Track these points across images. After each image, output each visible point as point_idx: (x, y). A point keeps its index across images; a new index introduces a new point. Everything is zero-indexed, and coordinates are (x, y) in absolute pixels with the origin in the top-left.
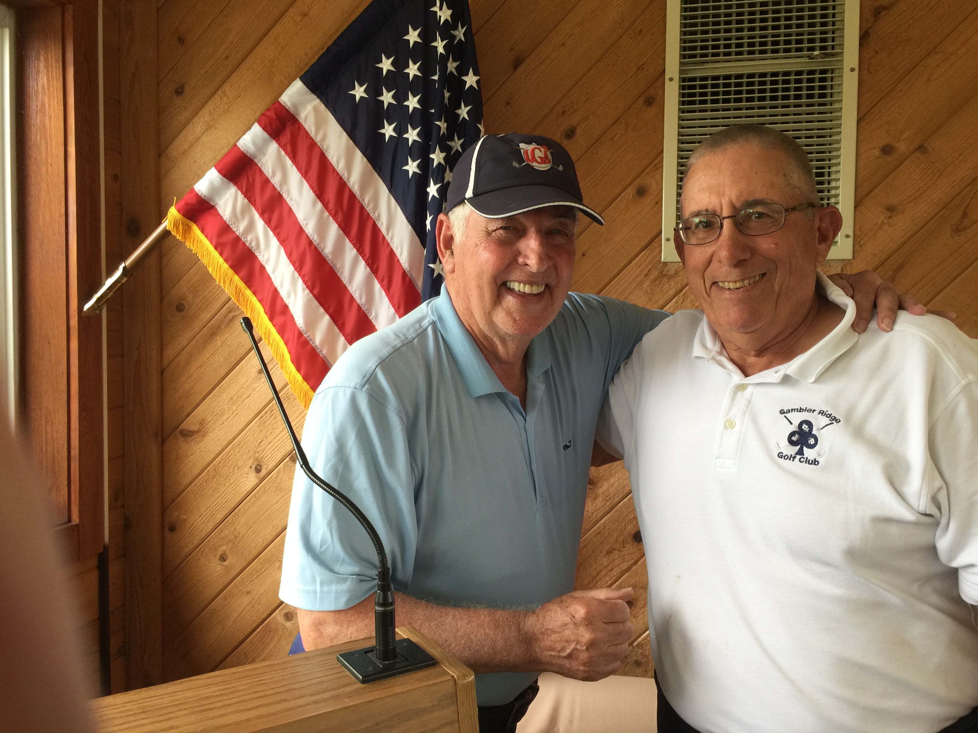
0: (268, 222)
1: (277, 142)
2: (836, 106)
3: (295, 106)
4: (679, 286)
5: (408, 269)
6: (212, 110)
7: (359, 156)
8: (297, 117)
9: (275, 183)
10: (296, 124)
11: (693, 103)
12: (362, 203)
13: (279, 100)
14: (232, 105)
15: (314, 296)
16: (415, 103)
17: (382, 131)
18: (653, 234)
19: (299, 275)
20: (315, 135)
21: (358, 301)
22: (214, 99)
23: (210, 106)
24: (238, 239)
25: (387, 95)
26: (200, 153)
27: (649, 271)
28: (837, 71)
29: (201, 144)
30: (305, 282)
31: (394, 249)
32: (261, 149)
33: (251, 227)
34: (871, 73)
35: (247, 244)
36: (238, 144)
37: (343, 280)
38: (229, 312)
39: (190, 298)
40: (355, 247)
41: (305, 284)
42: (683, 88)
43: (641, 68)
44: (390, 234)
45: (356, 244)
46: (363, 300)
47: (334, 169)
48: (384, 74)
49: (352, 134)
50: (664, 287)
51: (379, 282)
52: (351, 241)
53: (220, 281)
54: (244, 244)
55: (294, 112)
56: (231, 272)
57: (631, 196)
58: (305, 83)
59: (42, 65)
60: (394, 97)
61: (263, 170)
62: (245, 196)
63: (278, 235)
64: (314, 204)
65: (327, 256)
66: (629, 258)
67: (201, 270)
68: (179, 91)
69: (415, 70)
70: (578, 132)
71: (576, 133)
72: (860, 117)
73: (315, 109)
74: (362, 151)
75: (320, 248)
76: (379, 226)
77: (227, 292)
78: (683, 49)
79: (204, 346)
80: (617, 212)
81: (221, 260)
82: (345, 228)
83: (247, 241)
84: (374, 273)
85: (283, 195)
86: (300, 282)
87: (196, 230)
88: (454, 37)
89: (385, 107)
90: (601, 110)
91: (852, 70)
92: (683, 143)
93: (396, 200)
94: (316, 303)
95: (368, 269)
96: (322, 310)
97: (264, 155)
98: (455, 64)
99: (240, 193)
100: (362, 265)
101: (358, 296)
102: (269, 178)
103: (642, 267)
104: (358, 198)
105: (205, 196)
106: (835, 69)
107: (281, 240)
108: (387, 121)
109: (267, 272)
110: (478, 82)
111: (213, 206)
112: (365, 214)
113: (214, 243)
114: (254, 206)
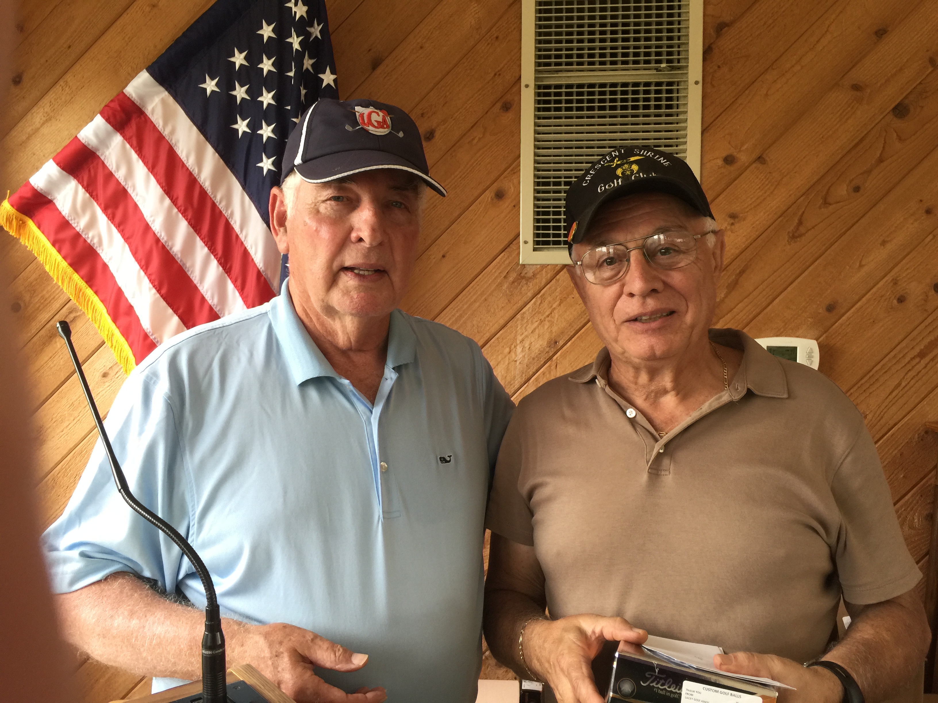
0: (112, 218)
1: (121, 134)
2: (681, 117)
3: (141, 98)
4: (537, 288)
5: (263, 268)
6: (53, 100)
7: (210, 152)
8: (143, 109)
9: (119, 177)
10: (142, 116)
11: (548, 109)
12: (213, 199)
13: (124, 91)
14: (74, 96)
15: (162, 296)
16: (270, 99)
17: (235, 126)
18: (512, 236)
19: (145, 273)
20: (162, 128)
21: (210, 302)
22: (55, 89)
23: (51, 95)
24: (78, 236)
25: (241, 90)
26: (39, 145)
27: (507, 273)
28: (682, 83)
29: (40, 135)
30: (152, 281)
31: (248, 248)
32: (104, 142)
33: (92, 223)
34: (713, 86)
35: (89, 241)
36: (79, 136)
37: (193, 279)
38: (70, 313)
39: (27, 297)
40: (206, 245)
41: (152, 283)
42: (539, 94)
43: (498, 74)
44: (244, 233)
45: (207, 242)
46: (216, 301)
47: (183, 163)
48: (237, 68)
49: (202, 128)
50: (523, 289)
51: (232, 282)
52: (202, 239)
53: (58, 278)
54: (85, 241)
55: (140, 104)
56: (70, 270)
57: (490, 199)
58: (150, 74)
60: (247, 92)
61: (106, 163)
62: (87, 190)
63: (122, 232)
64: (162, 200)
65: (175, 255)
66: (488, 260)
67: (39, 268)
68: (17, 81)
69: (269, 65)
70: (437, 135)
71: (434, 135)
72: (704, 127)
73: (163, 101)
74: (213, 147)
75: (168, 246)
76: (232, 223)
77: (65, 291)
78: (539, 57)
79: (43, 349)
80: (475, 215)
81: (59, 258)
82: (195, 225)
83: (88, 237)
84: (227, 273)
85: (129, 190)
86: (146, 281)
87: (31, 224)
88: (310, 34)
89: (238, 102)
90: (459, 114)
91: (697, 83)
92: (539, 148)
93: (251, 198)
94: (164, 304)
95: (221, 268)
96: (170, 311)
97: (107, 147)
98: (311, 62)
99: (80, 187)
100: (214, 264)
101: (209, 296)
102: (113, 172)
103: (501, 269)
104: (210, 194)
105: (42, 190)
106: (681, 81)
107: (127, 235)
108: (240, 116)
109: (110, 271)
110: (335, 81)
111: (50, 202)
112: (217, 211)
113: (52, 239)
114: (97, 200)
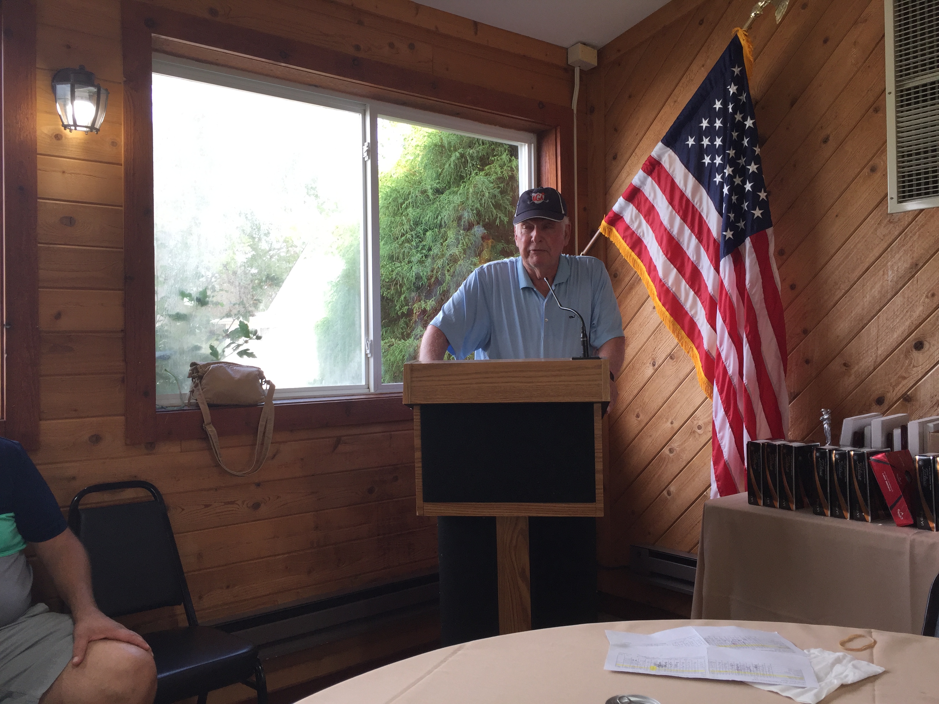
0: (648, 221)
1: (651, 177)
3: (659, 156)
5: (717, 237)
7: (691, 176)
8: (660, 162)
9: (650, 200)
10: (660, 166)
11: (909, 105)
12: (693, 203)
13: (651, 154)
15: (668, 259)
16: (719, 142)
17: (704, 161)
18: (882, 196)
19: (661, 248)
20: (669, 170)
21: (692, 259)
24: (633, 232)
25: (706, 141)
27: (881, 220)
30: (663, 251)
31: (710, 228)
32: (643, 182)
33: (640, 225)
35: (638, 235)
36: (632, 182)
39: (620, 270)
40: (689, 229)
42: (898, 97)
43: (870, 90)
45: (690, 227)
46: (695, 259)
47: (678, 187)
48: (704, 129)
49: (687, 166)
50: (892, 230)
51: (703, 247)
52: (687, 226)
53: (626, 256)
55: (658, 159)
56: (630, 251)
57: (866, 173)
58: (663, 143)
59: (547, 158)
60: (709, 141)
61: (645, 193)
62: (637, 209)
63: (652, 228)
64: (668, 207)
65: (675, 236)
66: (866, 214)
68: (615, 158)
69: (719, 123)
70: (831, 138)
71: (829, 139)
73: (670, 156)
74: (692, 174)
75: (671, 232)
76: (702, 215)
80: (858, 185)
81: (626, 245)
82: (684, 219)
83: (638, 233)
84: (700, 243)
85: (655, 206)
87: (614, 230)
88: (738, 101)
89: (705, 147)
90: (845, 121)
95: (697, 240)
96: (672, 266)
97: (645, 185)
99: (634, 208)
100: (694, 238)
101: (692, 256)
102: (648, 197)
103: (875, 219)
104: (691, 201)
105: (618, 212)
107: (654, 230)
108: (706, 155)
110: (754, 123)
111: (622, 217)
112: (695, 209)
113: (622, 236)
114: (641, 213)
